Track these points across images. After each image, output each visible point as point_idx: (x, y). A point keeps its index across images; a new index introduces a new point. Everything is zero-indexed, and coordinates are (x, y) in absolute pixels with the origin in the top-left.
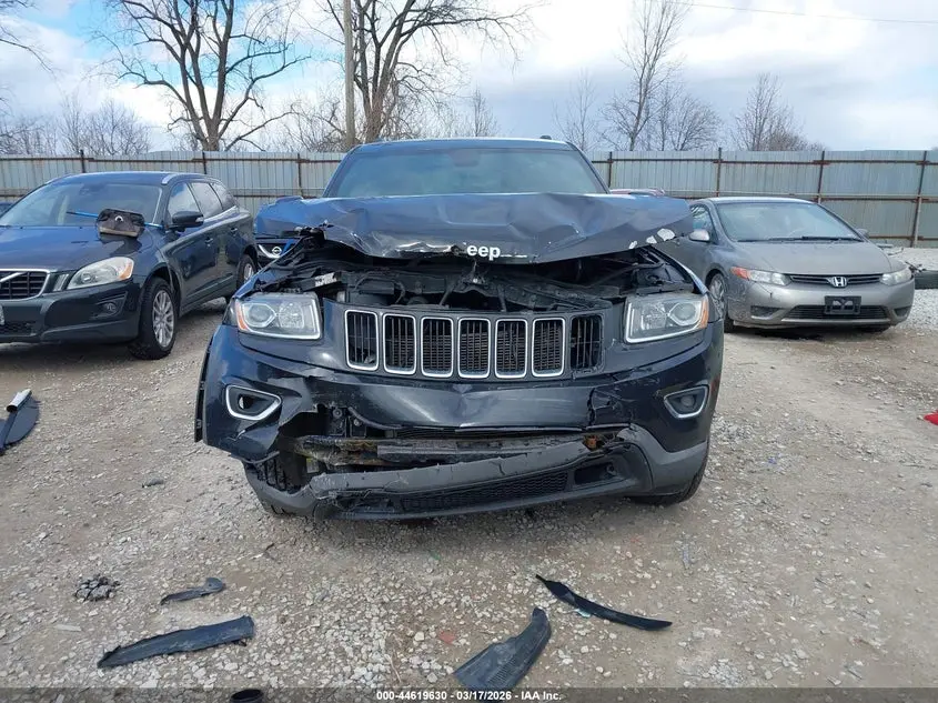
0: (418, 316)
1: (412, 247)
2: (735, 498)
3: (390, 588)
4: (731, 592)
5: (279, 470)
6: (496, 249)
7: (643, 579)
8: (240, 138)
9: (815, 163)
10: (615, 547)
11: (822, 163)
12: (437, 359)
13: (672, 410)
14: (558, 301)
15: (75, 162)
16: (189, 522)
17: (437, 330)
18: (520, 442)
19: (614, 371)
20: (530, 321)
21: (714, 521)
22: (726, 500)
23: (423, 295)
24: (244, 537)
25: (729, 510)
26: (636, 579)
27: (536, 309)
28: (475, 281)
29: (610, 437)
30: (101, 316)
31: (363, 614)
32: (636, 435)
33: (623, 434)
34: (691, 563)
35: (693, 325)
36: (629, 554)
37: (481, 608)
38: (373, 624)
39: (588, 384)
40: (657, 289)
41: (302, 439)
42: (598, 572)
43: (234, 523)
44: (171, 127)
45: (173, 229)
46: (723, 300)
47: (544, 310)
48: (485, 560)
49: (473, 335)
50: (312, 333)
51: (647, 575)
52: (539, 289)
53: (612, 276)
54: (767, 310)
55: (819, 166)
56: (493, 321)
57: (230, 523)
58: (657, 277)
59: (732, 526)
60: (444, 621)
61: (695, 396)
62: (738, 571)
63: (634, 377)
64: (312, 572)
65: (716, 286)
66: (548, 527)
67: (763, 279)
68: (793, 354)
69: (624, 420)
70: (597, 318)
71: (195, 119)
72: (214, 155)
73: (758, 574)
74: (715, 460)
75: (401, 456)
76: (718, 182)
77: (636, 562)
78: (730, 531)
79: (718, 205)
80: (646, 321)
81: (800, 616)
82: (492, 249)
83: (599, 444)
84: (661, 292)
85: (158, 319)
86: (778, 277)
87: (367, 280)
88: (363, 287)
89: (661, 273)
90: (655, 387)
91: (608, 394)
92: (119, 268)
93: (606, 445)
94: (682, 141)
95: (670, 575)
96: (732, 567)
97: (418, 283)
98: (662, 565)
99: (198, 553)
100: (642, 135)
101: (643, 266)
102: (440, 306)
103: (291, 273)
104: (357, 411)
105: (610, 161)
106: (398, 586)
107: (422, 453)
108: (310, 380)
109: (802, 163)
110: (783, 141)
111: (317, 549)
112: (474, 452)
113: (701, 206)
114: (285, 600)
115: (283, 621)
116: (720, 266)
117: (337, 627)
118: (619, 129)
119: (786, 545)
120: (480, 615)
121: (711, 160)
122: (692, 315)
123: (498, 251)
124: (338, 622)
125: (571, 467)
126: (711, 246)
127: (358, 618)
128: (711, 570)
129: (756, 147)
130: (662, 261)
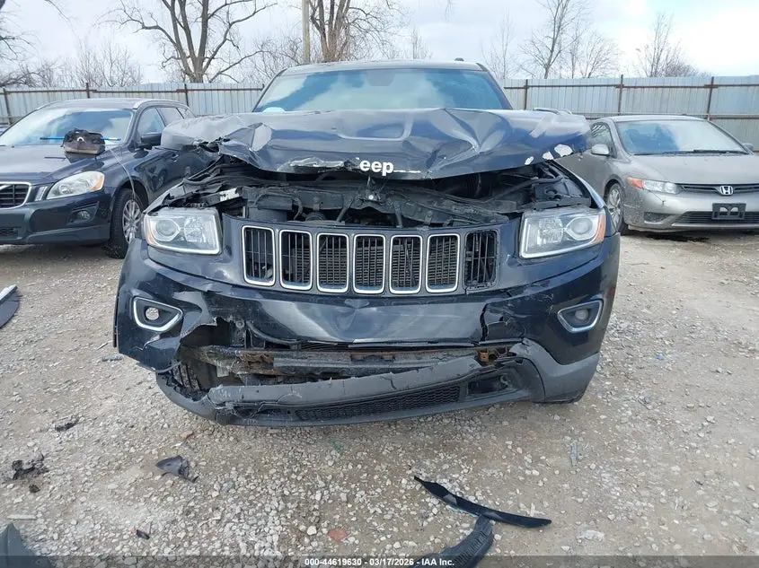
0: (314, 232)
1: (305, 162)
2: (624, 393)
3: (291, 480)
4: (616, 492)
5: (183, 374)
6: (389, 164)
7: (532, 476)
8: (220, 73)
9: (706, 87)
10: (507, 442)
11: (712, 87)
12: (332, 273)
13: (565, 324)
14: (454, 216)
15: (83, 93)
16: (124, 409)
17: (333, 245)
18: (413, 356)
19: (506, 287)
20: (425, 237)
21: (603, 417)
22: (614, 396)
23: (321, 211)
24: (169, 426)
25: (616, 405)
26: (525, 476)
27: (432, 225)
28: (371, 197)
29: (502, 351)
30: (76, 222)
31: (262, 507)
32: (528, 350)
33: (516, 349)
34: (578, 460)
35: (591, 239)
36: (520, 450)
37: (373, 503)
38: (270, 518)
39: (482, 300)
40: (554, 203)
41: (205, 349)
42: (488, 468)
43: (162, 411)
44: (164, 64)
45: (142, 148)
46: (619, 207)
47: (440, 225)
48: (384, 453)
49: (368, 248)
50: (212, 248)
51: (536, 473)
52: (435, 205)
53: (512, 190)
54: (660, 215)
55: (709, 90)
56: (388, 238)
57: (159, 412)
58: (556, 192)
59: (620, 423)
60: (337, 517)
61: (589, 310)
62: (624, 470)
63: (528, 292)
64: (223, 462)
65: (614, 194)
66: (446, 421)
67: (656, 189)
68: (681, 255)
69: (518, 336)
70: (493, 233)
71: (183, 57)
72: (195, 86)
73: (643, 474)
74: (606, 356)
75: (296, 369)
76: (620, 104)
77: (526, 458)
78: (618, 427)
79: (617, 124)
80: (542, 236)
81: (683, 519)
82: (385, 164)
83: (492, 357)
84: (558, 206)
85: (128, 224)
86: (670, 186)
87: (266, 196)
88: (262, 203)
89: (560, 187)
90: (549, 302)
91: (502, 310)
92: (92, 181)
93: (498, 360)
94: (589, 70)
95: (557, 472)
96: (618, 465)
97: (316, 199)
98: (550, 461)
99: (125, 441)
100: (554, 66)
101: (542, 180)
102: (336, 223)
103: (199, 188)
104: (255, 326)
105: (526, 87)
106: (300, 478)
107: (317, 366)
108: (208, 295)
109: (695, 87)
110: (676, 70)
111: (231, 439)
112: (367, 366)
113: (602, 124)
114: (193, 490)
115: (188, 513)
116: (617, 176)
117: (236, 520)
118: (536, 61)
119: (671, 443)
120: (372, 511)
121: (614, 86)
122: (590, 228)
123: (391, 166)
124: (238, 516)
125: (463, 381)
126: (610, 159)
127: (257, 511)
128: (597, 468)
129: (654, 74)
130: (561, 175)
